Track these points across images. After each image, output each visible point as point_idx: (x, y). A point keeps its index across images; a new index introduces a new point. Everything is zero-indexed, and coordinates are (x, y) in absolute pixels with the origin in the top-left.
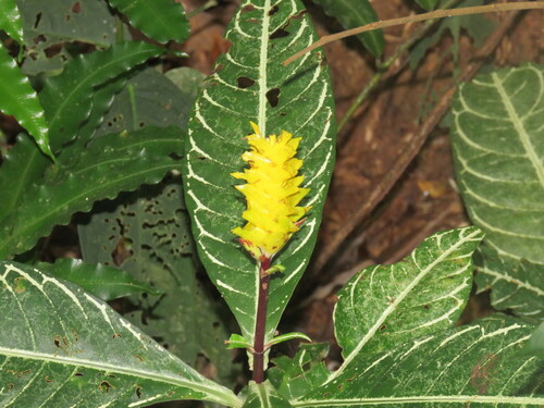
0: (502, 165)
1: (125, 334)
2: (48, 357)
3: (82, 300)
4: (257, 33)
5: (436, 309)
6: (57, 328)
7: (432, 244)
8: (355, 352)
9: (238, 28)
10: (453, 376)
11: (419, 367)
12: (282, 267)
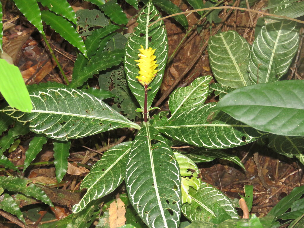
0: (223, 60)
1: (107, 109)
2: (84, 116)
3: (94, 99)
4: (145, 21)
5: (198, 99)
6: (87, 108)
7: (197, 81)
8: (175, 113)
9: (140, 19)
10: (202, 119)
11: (192, 116)
12: (151, 88)
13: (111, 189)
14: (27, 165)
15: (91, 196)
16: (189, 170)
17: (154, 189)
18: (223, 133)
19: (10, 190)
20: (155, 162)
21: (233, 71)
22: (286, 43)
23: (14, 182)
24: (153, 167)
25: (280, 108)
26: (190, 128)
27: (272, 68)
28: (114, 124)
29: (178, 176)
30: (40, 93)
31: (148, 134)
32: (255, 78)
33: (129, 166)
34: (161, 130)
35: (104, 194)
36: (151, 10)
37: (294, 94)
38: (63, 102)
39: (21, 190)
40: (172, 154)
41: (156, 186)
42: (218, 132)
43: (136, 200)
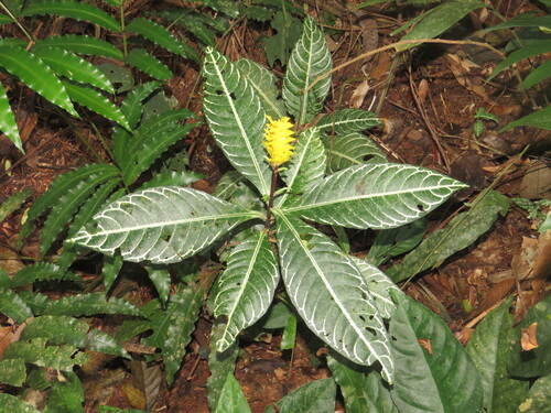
2: (191, 220)
3: (196, 193)
4: (215, 72)
5: (318, 161)
7: (303, 136)
9: (206, 71)
13: (263, 310)
15: (238, 324)
17: (337, 305)
18: (389, 205)
23: (88, 301)
26: (336, 204)
28: (232, 220)
29: (360, 278)
30: (119, 203)
31: (291, 227)
33: (289, 280)
35: (255, 318)
36: (216, 57)
38: (157, 208)
41: (337, 300)
42: (381, 204)
43: (319, 327)
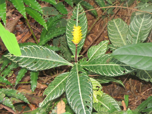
0: (115, 33)
1: (57, 56)
2: (46, 59)
4: (77, 13)
5: (102, 52)
6: (47, 55)
7: (102, 43)
8: (90, 58)
9: (74, 12)
10: (104, 61)
11: (99, 60)
12: (79, 46)
13: (59, 95)
14: (17, 83)
15: (49, 99)
16: (97, 87)
17: (80, 96)
18: (114, 69)
19: (9, 95)
20: (80, 82)
21: (119, 39)
22: (146, 25)
23: (10, 91)
24: (79, 85)
25: (142, 56)
26: (98, 66)
27: (139, 37)
28: (60, 63)
29: (92, 89)
30: (24, 47)
31: (77, 69)
32: (131, 42)
33: (67, 84)
34: (83, 67)
35: (55, 98)
36: (79, 7)
37: (150, 49)
38: (35, 52)
39: (14, 95)
40: (89, 79)
41: (80, 94)
42: (112, 68)
43: (70, 101)
